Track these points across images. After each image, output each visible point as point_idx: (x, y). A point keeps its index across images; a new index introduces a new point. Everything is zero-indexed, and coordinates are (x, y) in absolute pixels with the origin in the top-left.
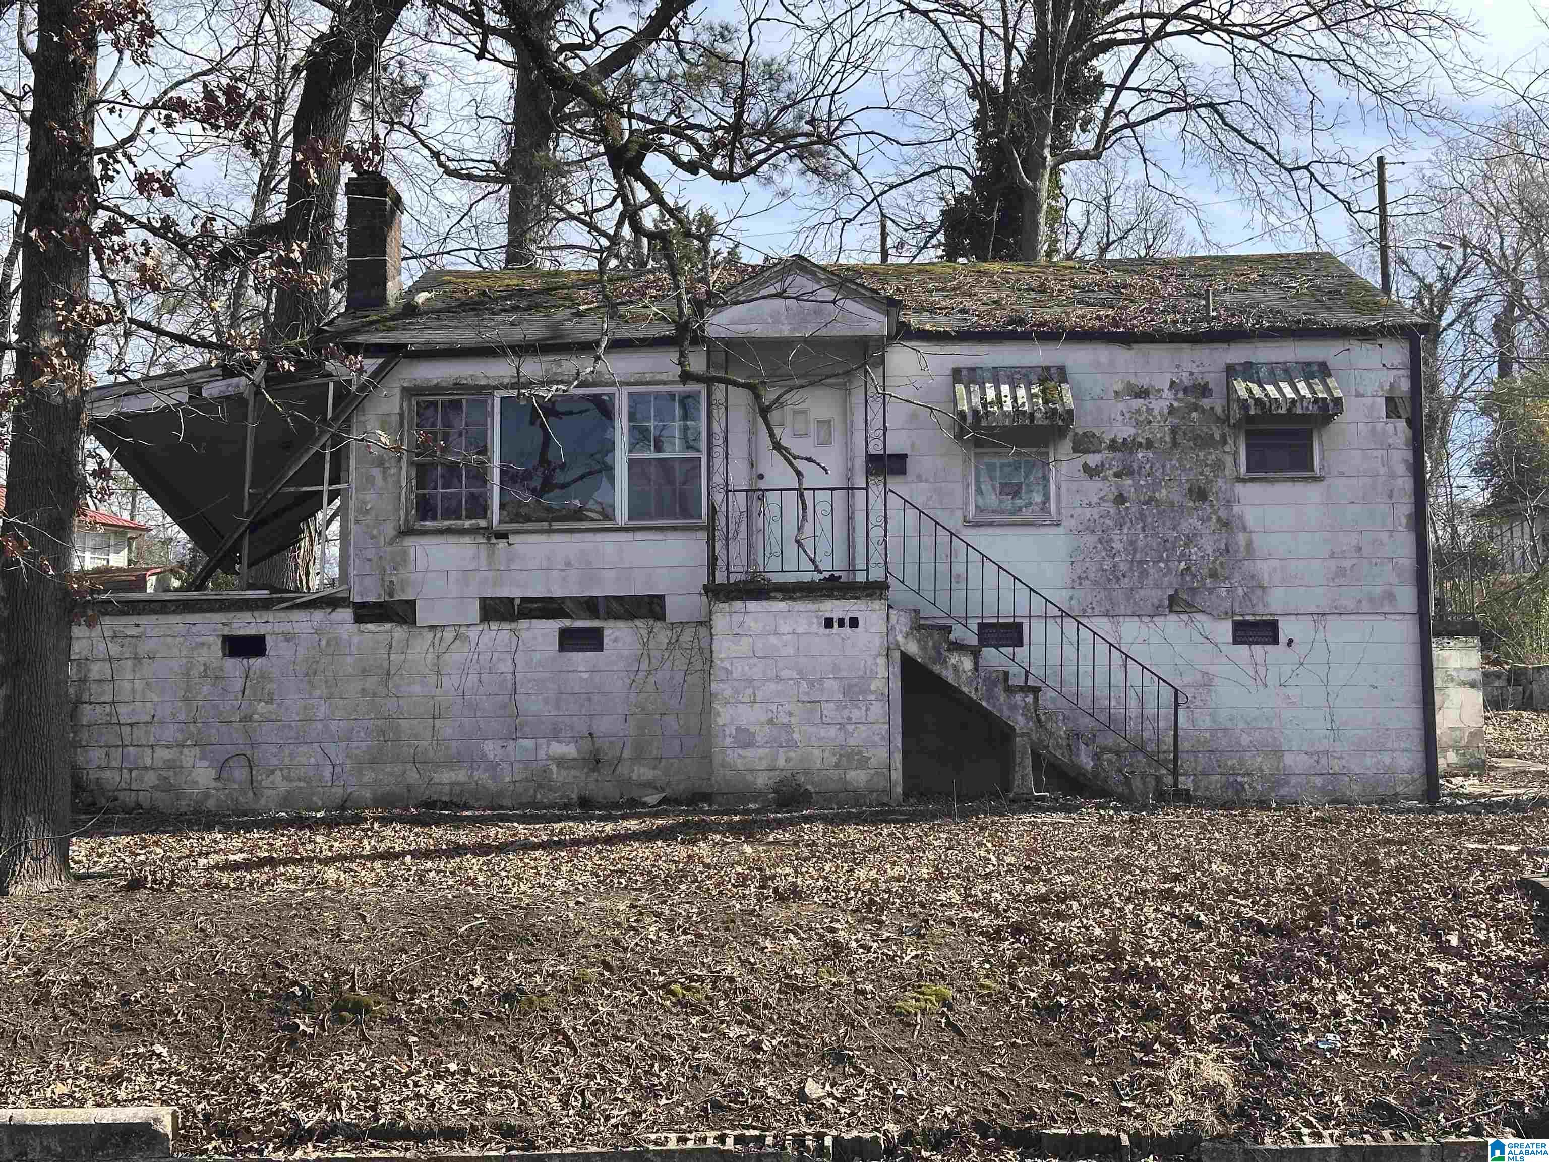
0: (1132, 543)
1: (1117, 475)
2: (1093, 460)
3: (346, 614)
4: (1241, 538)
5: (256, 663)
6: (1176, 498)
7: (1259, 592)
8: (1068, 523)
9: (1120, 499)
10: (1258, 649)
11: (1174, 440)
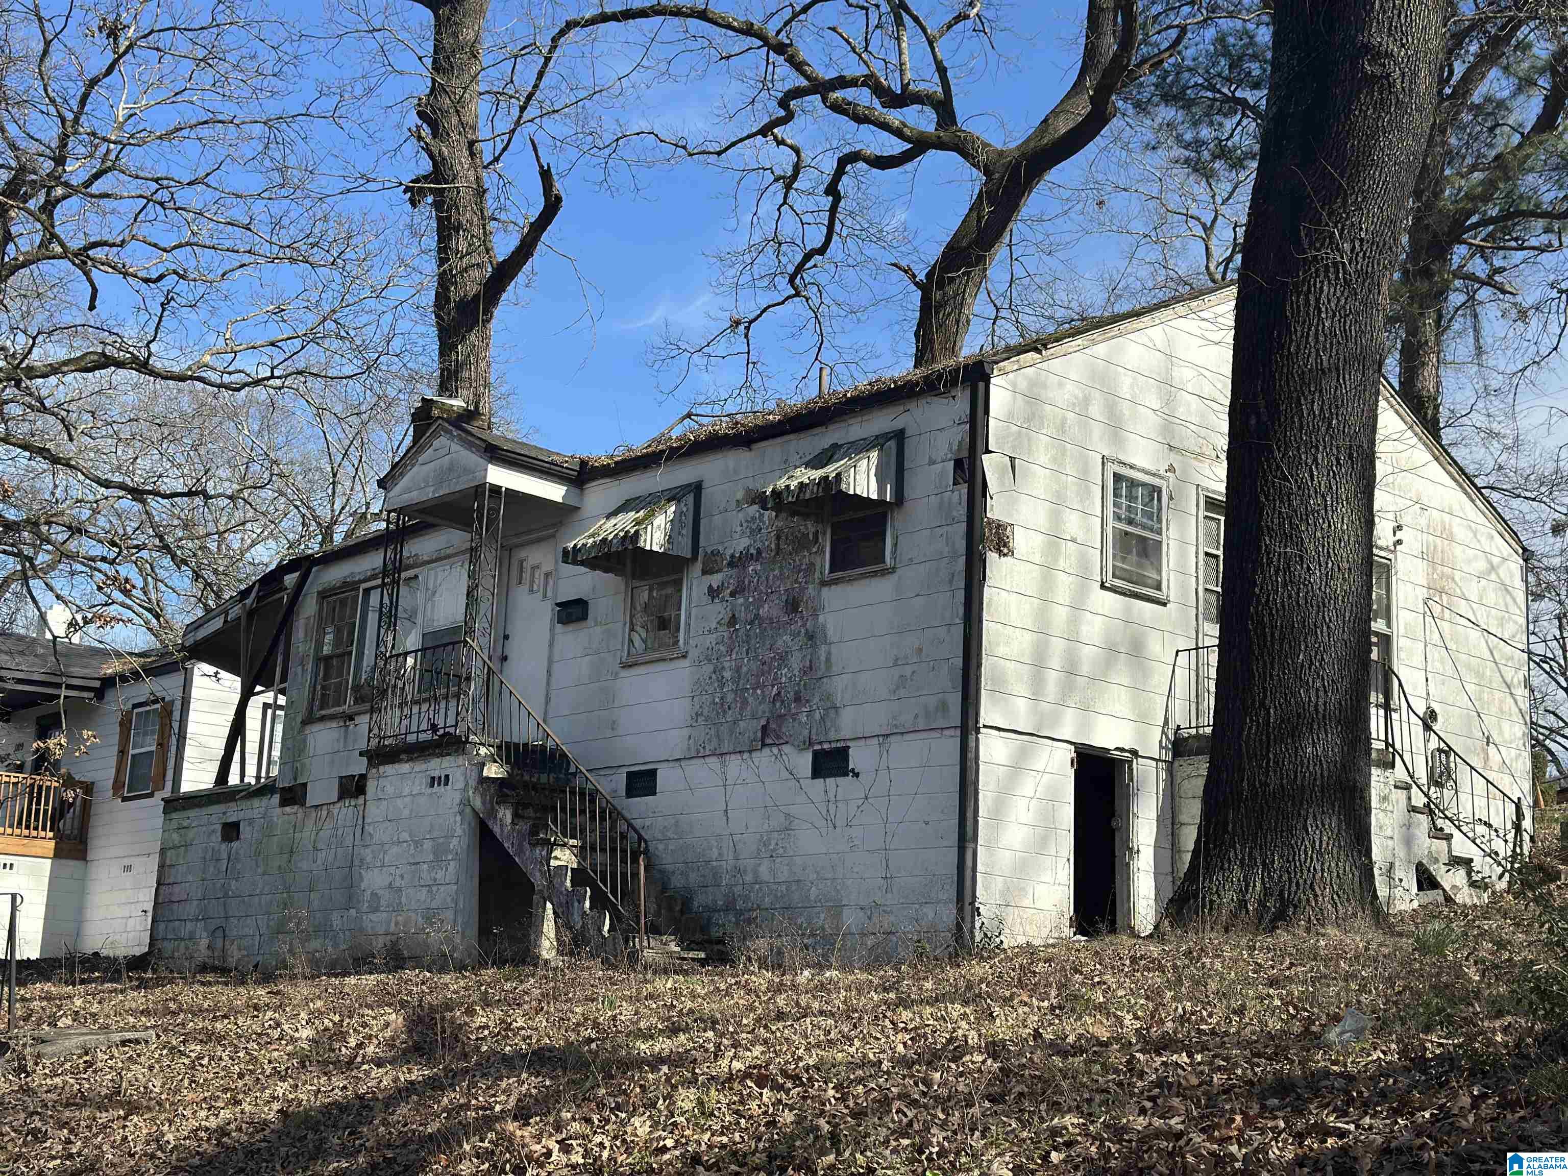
0: (738, 669)
1: (732, 594)
2: (715, 580)
3: (276, 799)
4: (823, 651)
5: (235, 845)
6: (775, 613)
7: (832, 713)
8: (694, 654)
9: (733, 620)
10: (831, 781)
11: (778, 545)
